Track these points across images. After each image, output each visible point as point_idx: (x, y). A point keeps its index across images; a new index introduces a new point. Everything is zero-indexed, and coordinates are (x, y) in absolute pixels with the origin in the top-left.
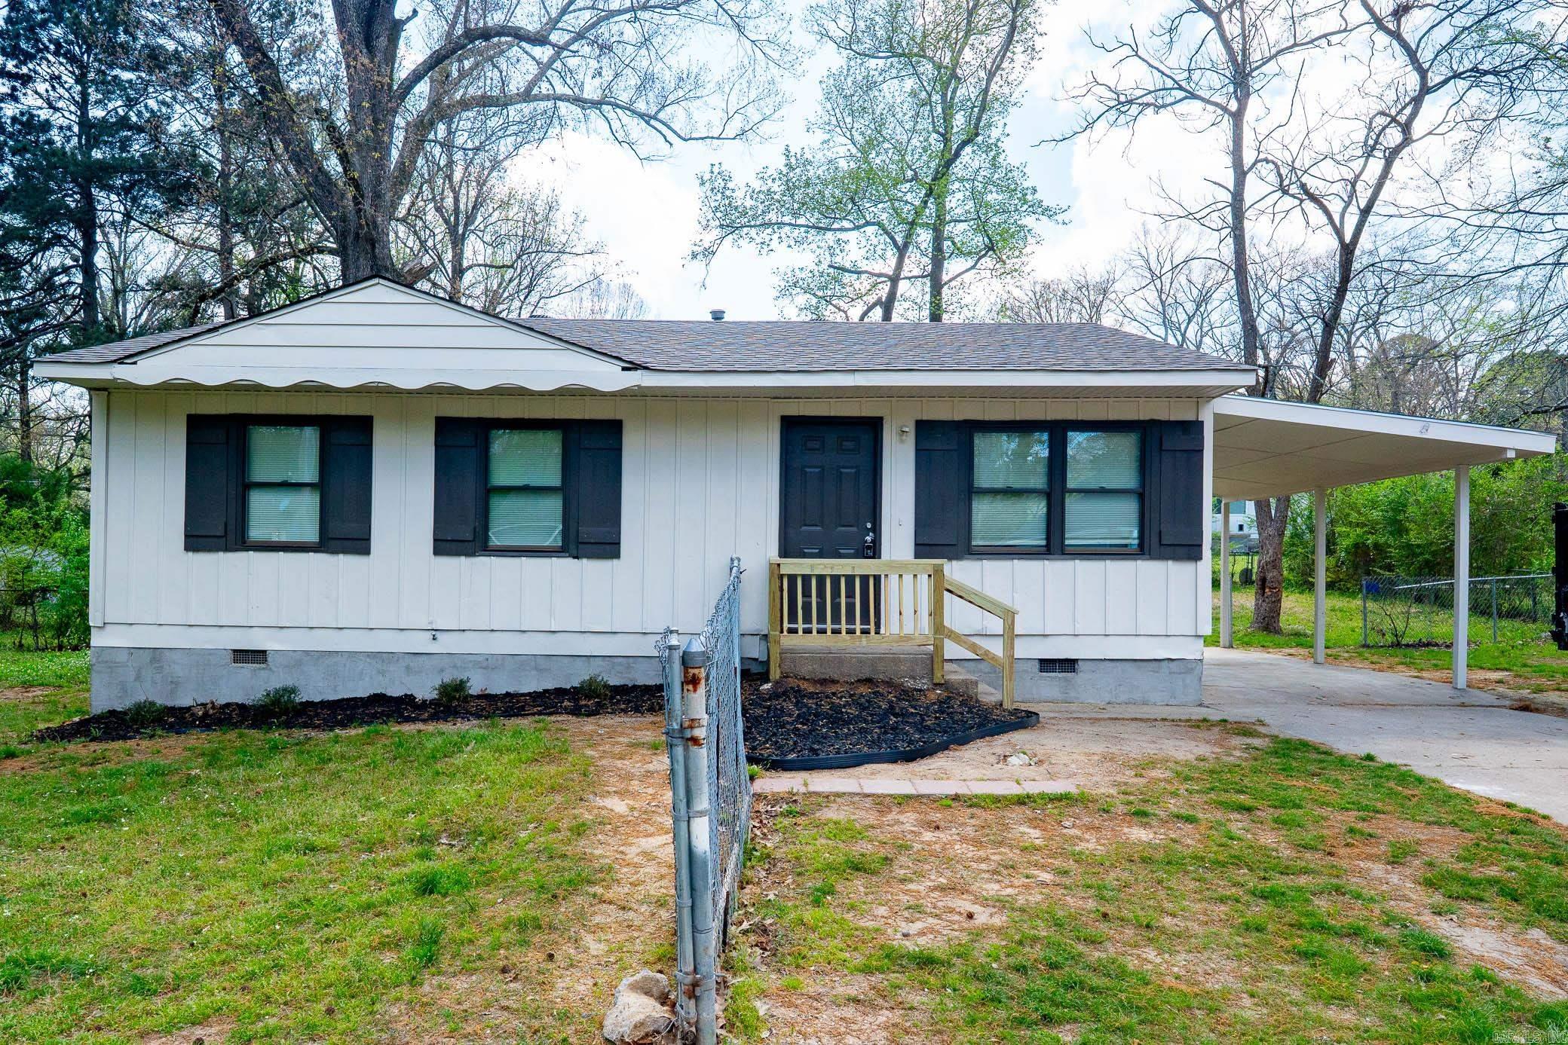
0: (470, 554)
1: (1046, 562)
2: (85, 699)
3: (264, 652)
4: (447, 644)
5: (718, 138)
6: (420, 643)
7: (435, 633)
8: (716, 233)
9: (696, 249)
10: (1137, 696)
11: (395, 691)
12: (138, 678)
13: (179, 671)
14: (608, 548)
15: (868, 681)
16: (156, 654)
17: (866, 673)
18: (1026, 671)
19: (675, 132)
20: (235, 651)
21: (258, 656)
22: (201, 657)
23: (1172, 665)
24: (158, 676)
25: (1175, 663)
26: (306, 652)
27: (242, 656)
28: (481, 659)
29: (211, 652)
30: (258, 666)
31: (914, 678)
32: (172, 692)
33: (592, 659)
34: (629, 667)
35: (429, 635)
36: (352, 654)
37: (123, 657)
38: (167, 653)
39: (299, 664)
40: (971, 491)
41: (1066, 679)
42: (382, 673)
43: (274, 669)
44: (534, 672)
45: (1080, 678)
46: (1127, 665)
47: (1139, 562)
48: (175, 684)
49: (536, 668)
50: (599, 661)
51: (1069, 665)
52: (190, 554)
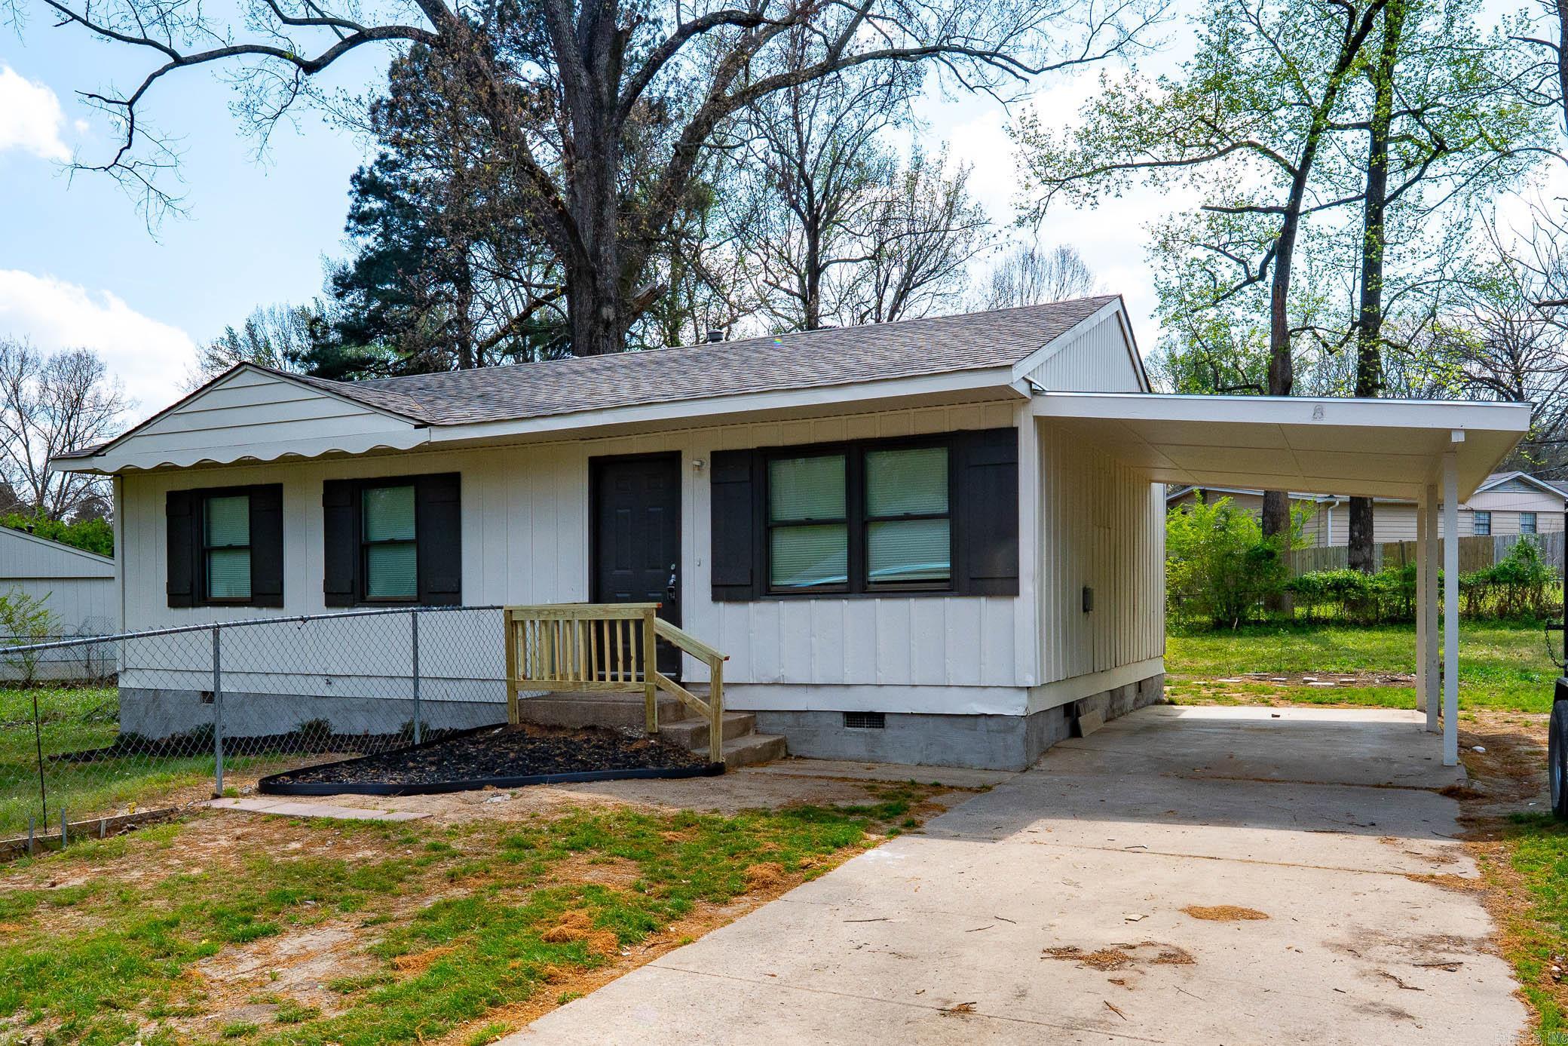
1: (845, 602)
5: (1081, 61)
7: (329, 679)
8: (1043, 190)
9: (1023, 213)
10: (951, 757)
14: (451, 597)
15: (593, 729)
16: (156, 695)
17: (589, 721)
18: (830, 725)
19: (1021, 66)
20: (202, 692)
22: (183, 698)
23: (991, 722)
25: (994, 720)
27: (207, 696)
29: (188, 694)
31: (630, 726)
34: (474, 713)
35: (325, 679)
38: (163, 694)
40: (768, 526)
41: (872, 736)
45: (887, 734)
46: (939, 720)
47: (947, 600)
50: (451, 706)
51: (876, 719)
52: (172, 610)
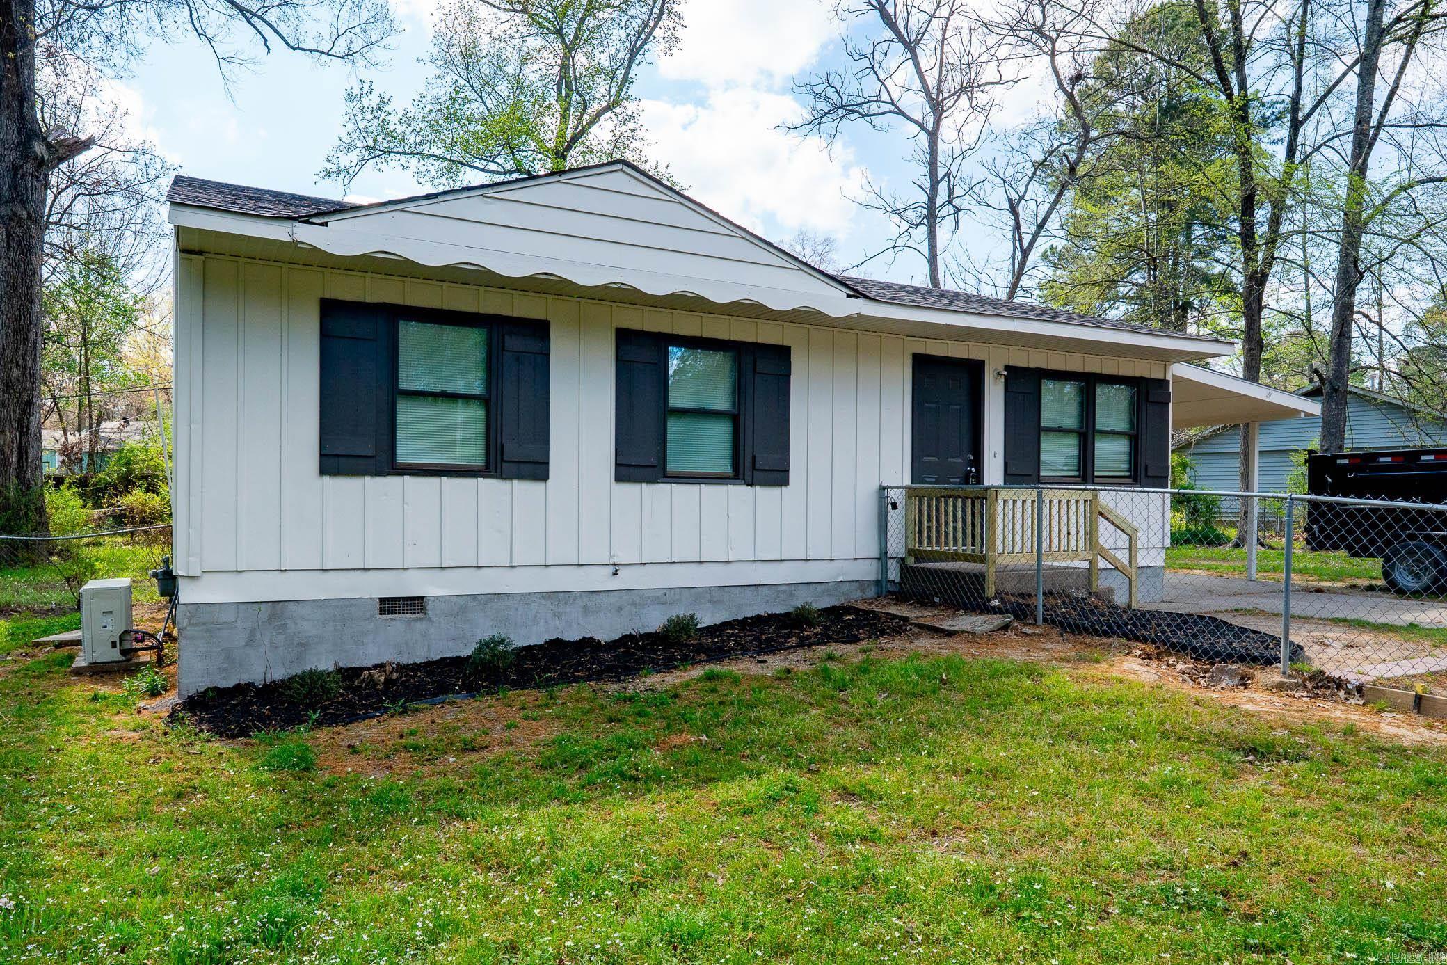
0: (652, 480)
2: (173, 675)
3: (422, 598)
4: (629, 580)
5: (328, 54)
6: (599, 580)
7: (616, 569)
9: (329, 166)
11: (573, 635)
12: (250, 642)
13: (308, 628)
14: (778, 475)
15: (1050, 594)
16: (276, 610)
17: (1049, 587)
19: (282, 38)
20: (381, 599)
21: (415, 605)
22: (342, 610)
24: (281, 637)
25: (1151, 569)
26: (474, 597)
27: (390, 605)
28: (660, 594)
29: (349, 603)
30: (413, 616)
31: (1077, 588)
32: (300, 658)
33: (760, 588)
34: (791, 595)
35: (612, 569)
36: (526, 596)
37: (229, 616)
38: (291, 606)
39: (463, 610)
40: (1039, 430)
42: (558, 616)
43: (434, 619)
44: (708, 605)
48: (304, 646)
49: (710, 601)
50: (766, 590)
52: (327, 479)
